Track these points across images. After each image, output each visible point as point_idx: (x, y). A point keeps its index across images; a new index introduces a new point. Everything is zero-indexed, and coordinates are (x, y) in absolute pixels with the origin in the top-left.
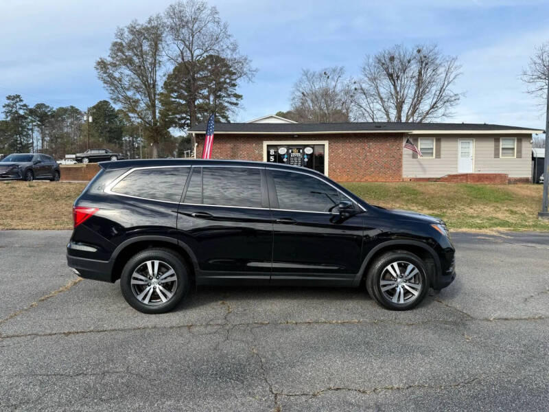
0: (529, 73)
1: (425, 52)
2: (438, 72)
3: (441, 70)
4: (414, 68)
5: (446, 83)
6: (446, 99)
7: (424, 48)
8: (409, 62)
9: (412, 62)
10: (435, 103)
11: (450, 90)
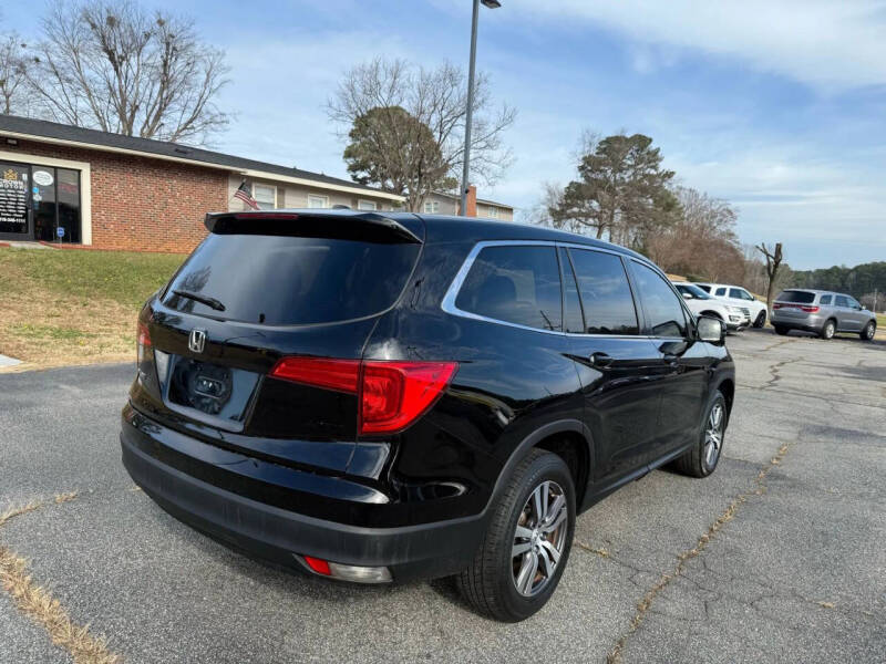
0: (335, 105)
1: (171, 27)
2: (196, 69)
3: (200, 67)
4: (153, 51)
5: (207, 92)
6: (207, 118)
7: (172, 21)
8: (147, 36)
9: (152, 39)
10: (190, 121)
11: (214, 104)
